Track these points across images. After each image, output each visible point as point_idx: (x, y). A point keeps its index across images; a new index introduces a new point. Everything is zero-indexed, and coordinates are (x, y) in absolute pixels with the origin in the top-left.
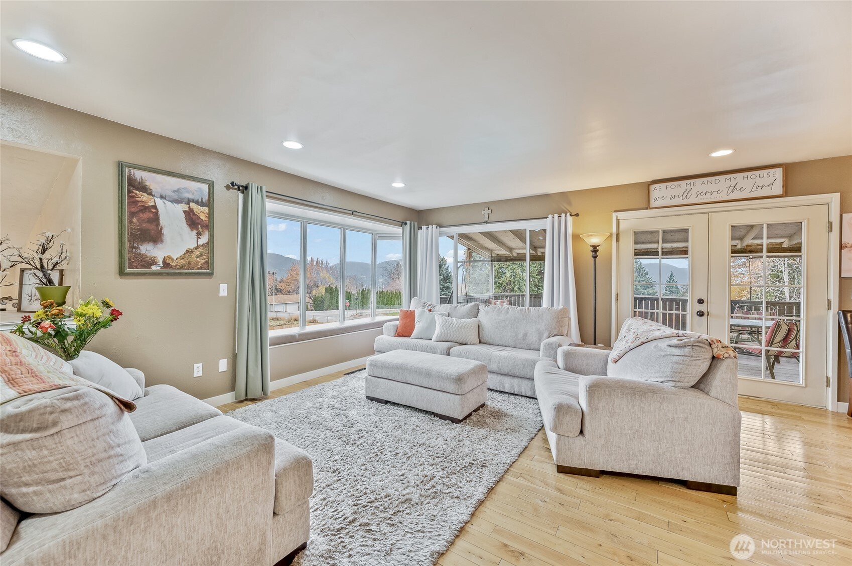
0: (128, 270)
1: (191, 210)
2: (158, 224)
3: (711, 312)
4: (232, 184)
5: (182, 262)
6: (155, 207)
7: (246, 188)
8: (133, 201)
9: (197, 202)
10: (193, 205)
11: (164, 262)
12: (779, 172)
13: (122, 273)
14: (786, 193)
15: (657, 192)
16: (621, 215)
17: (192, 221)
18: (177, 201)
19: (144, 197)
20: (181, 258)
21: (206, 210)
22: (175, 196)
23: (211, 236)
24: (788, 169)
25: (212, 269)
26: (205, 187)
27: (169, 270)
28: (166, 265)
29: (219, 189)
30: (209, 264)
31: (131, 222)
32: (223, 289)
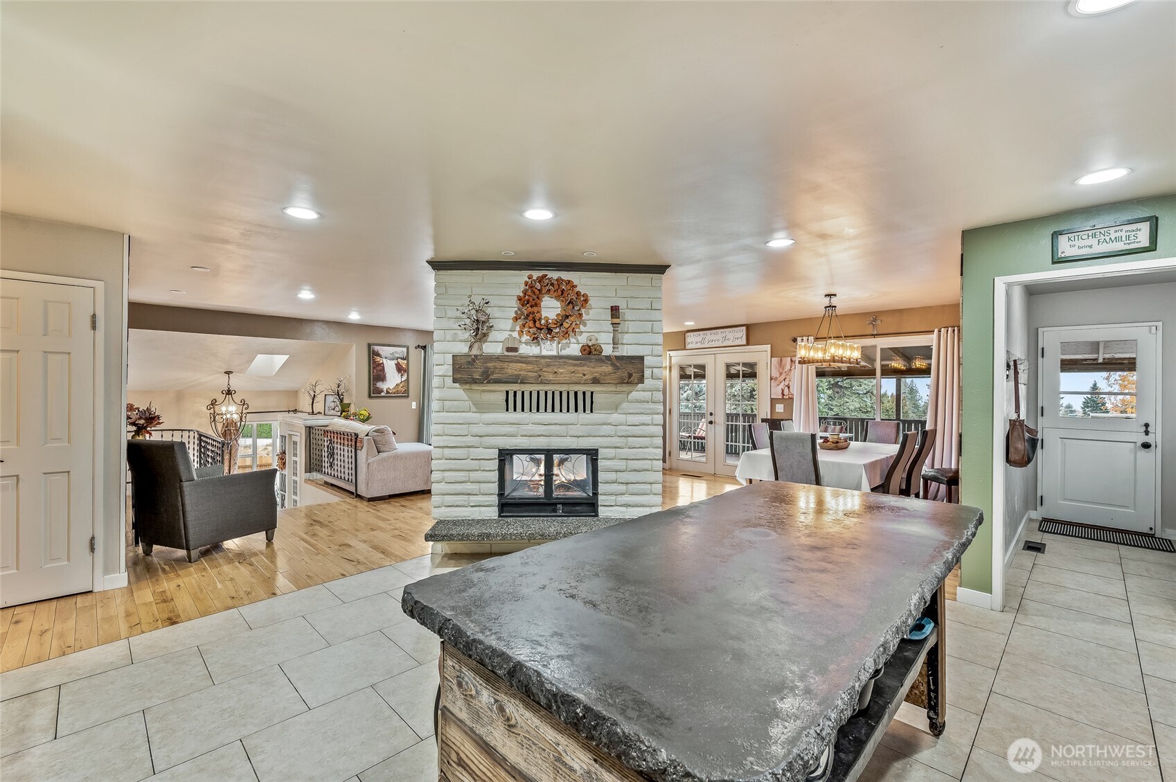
0: (372, 395)
1: (398, 363)
2: (384, 372)
3: (717, 421)
4: (419, 346)
5: (394, 391)
6: (383, 363)
7: (425, 347)
8: (374, 362)
9: (401, 358)
10: (399, 360)
11: (387, 391)
12: (744, 328)
13: (370, 396)
14: (748, 344)
15: (691, 338)
16: (672, 353)
17: (399, 369)
18: (392, 359)
19: (378, 359)
20: (394, 388)
21: (406, 362)
22: (391, 356)
23: (408, 375)
24: (749, 327)
25: (408, 394)
26: (405, 350)
27: (389, 395)
28: (388, 392)
29: (412, 350)
30: (407, 391)
31: (373, 372)
32: (414, 405)
